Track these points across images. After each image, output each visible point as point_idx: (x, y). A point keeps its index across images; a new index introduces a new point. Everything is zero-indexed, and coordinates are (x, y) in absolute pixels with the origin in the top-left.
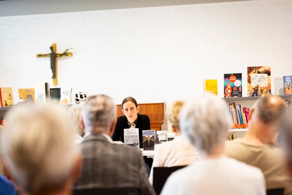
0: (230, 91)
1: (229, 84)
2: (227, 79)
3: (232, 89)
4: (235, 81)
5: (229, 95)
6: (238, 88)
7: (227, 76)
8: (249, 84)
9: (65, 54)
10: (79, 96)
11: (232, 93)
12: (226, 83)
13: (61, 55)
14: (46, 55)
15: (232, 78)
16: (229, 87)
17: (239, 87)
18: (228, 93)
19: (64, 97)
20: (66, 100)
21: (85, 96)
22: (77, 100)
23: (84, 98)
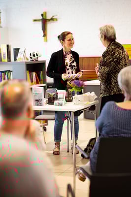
9: (52, 19)
10: (32, 55)
13: (49, 20)
14: (39, 20)
19: (20, 56)
20: (21, 58)
21: (37, 55)
22: (31, 58)
23: (36, 56)
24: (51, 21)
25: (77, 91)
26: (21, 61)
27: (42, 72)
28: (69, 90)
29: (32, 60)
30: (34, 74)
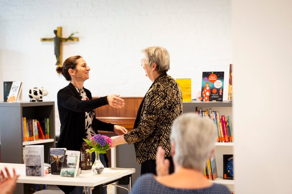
0: (208, 94)
1: (207, 85)
2: (206, 78)
3: (211, 91)
4: (215, 81)
5: (206, 98)
6: (218, 90)
7: (206, 75)
8: (231, 86)
9: (71, 39)
10: (33, 93)
11: (211, 96)
12: (205, 83)
13: (66, 40)
14: (50, 40)
15: (212, 78)
16: (208, 88)
17: (220, 89)
18: (206, 96)
19: (13, 93)
20: (14, 97)
21: (41, 93)
22: (31, 97)
23: (39, 95)
24: (69, 41)
25: (99, 152)
26: (15, 102)
27: (48, 120)
28: (88, 151)
29: (33, 101)
30: (35, 123)
